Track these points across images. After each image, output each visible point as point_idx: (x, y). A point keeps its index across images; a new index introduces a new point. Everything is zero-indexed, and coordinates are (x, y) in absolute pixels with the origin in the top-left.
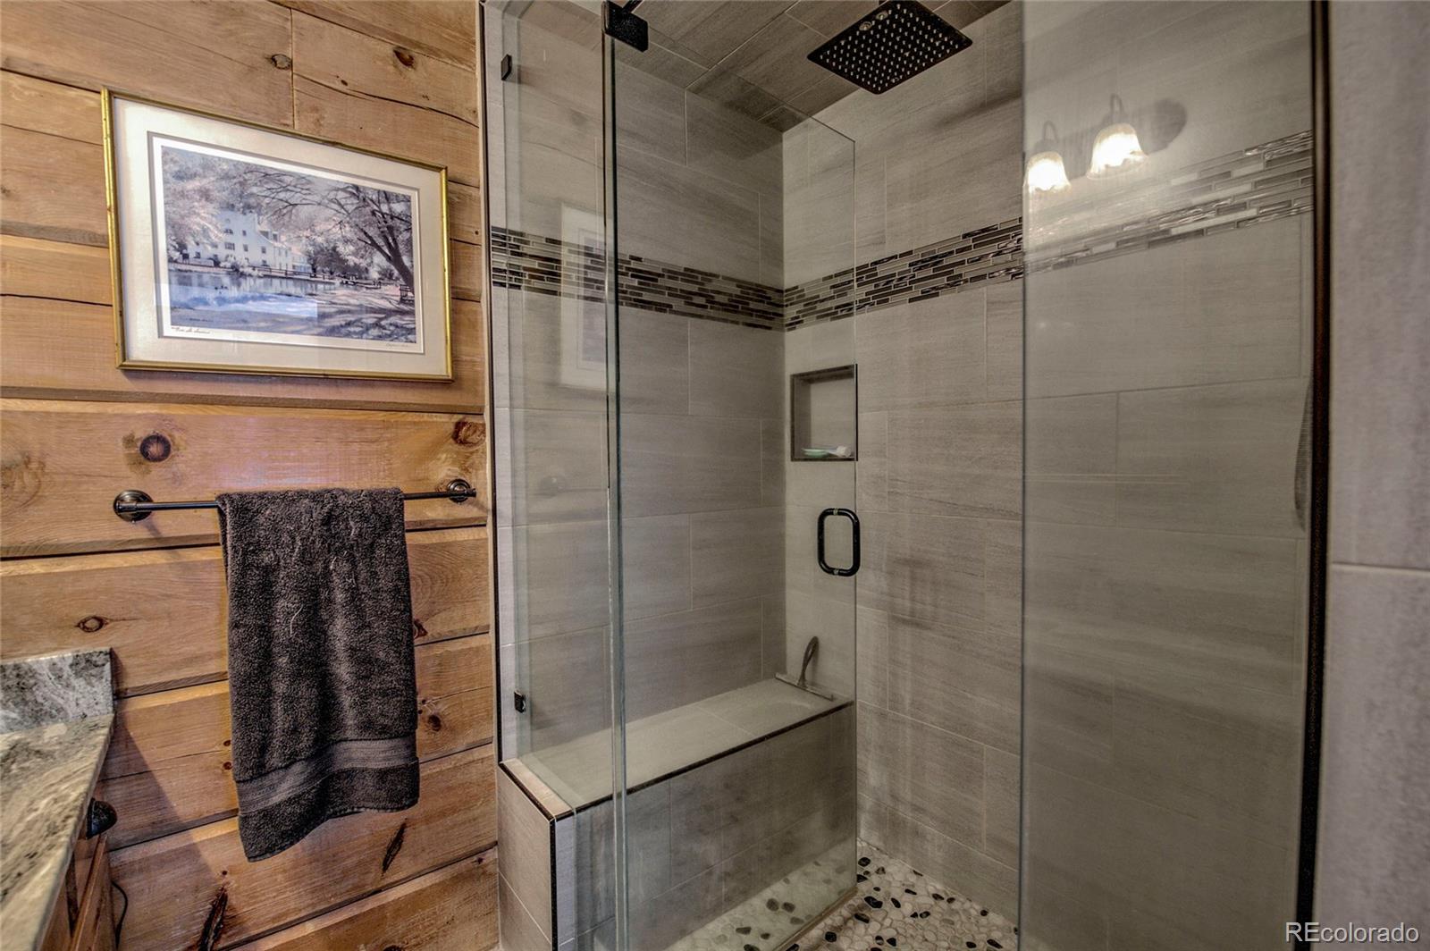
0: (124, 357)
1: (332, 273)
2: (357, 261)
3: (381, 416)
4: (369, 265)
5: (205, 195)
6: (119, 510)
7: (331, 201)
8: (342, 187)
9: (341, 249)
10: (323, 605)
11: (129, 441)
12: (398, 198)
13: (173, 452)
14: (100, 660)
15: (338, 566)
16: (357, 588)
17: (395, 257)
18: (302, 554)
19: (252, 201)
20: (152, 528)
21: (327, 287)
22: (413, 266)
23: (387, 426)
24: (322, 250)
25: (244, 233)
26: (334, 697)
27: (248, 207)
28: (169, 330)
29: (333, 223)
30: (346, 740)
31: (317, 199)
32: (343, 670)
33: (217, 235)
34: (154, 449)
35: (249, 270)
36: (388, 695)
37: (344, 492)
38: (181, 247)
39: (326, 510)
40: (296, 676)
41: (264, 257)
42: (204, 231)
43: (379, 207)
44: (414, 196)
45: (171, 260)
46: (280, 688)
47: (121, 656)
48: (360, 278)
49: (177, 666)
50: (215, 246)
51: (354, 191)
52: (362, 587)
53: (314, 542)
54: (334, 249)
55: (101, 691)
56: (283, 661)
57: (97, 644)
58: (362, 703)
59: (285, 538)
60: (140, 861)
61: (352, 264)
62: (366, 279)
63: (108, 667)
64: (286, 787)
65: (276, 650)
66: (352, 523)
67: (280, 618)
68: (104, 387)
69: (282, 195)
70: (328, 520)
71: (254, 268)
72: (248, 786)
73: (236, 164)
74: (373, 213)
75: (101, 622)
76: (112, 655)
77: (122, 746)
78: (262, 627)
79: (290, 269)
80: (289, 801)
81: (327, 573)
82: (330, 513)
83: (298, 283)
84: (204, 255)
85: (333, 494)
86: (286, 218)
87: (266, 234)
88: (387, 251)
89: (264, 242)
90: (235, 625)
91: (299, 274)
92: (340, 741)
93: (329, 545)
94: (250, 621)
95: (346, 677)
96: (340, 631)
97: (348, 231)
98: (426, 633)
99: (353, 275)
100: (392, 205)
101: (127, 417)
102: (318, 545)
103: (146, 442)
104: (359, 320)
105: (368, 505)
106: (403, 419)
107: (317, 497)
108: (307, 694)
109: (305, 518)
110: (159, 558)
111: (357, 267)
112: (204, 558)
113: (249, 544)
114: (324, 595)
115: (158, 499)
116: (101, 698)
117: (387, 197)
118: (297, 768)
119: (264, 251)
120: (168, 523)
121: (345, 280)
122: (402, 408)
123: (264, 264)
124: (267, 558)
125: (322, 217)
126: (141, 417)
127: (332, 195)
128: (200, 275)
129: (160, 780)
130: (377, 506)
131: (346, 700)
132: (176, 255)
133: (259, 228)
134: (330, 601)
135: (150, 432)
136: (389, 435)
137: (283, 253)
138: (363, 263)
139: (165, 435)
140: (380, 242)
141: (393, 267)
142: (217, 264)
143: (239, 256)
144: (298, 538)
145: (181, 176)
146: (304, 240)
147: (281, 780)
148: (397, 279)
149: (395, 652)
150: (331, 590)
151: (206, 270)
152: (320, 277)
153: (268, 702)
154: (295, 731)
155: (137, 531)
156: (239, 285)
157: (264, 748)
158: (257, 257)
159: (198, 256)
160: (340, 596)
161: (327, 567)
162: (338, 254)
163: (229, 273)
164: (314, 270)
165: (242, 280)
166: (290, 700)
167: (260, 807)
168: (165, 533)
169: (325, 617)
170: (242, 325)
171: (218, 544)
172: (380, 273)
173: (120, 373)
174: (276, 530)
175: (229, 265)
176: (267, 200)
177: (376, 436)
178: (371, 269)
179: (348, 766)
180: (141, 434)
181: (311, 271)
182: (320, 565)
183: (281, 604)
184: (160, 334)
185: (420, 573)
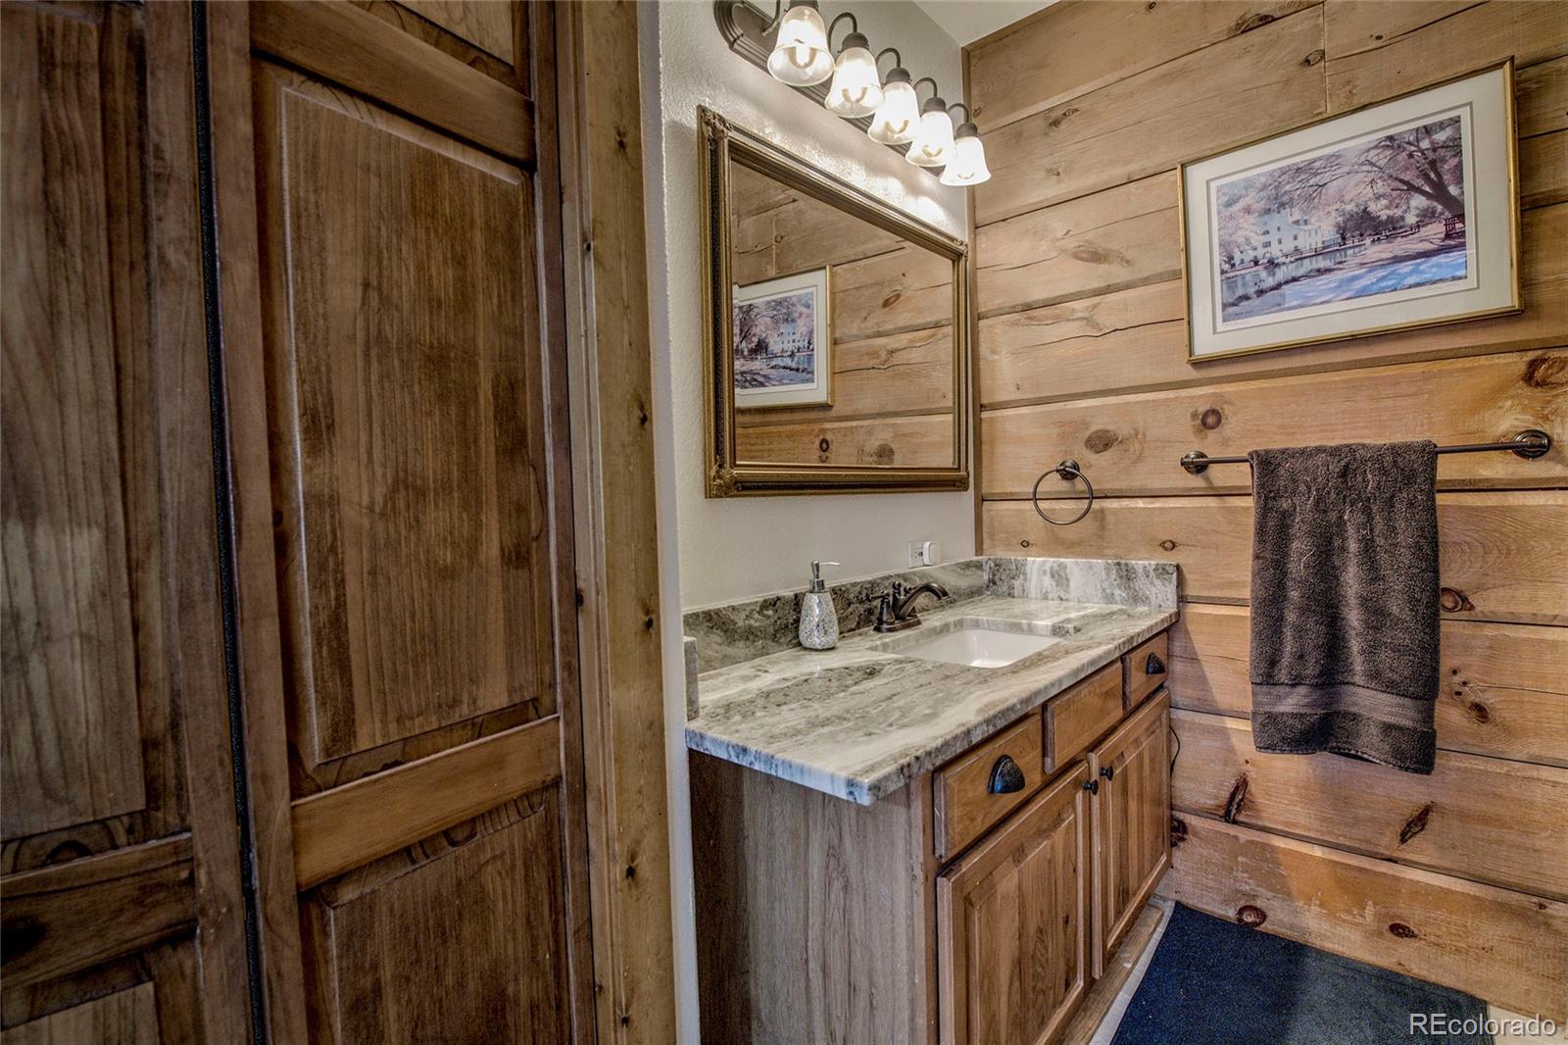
0: (1191, 353)
1: (1362, 235)
2: (1390, 213)
3: (1420, 367)
4: (1405, 212)
5: (1248, 210)
6: (1186, 465)
7: (1362, 164)
8: (1372, 145)
9: (1373, 208)
10: (1336, 552)
11: (1194, 415)
12: (1441, 126)
13: (1223, 421)
14: (1171, 569)
15: (1352, 519)
16: (1372, 540)
17: (1439, 192)
18: (1317, 503)
19: (1285, 199)
20: (1207, 480)
21: (1357, 250)
22: (1463, 193)
23: (1426, 377)
24: (1352, 216)
25: (1279, 229)
26: (1343, 639)
27: (1282, 205)
28: (1221, 326)
29: (1364, 185)
30: (1353, 684)
31: (1346, 169)
32: (1354, 618)
33: (1257, 240)
34: (1210, 420)
35: (1283, 260)
36: (1399, 651)
37: (1364, 446)
38: (1231, 258)
39: (1343, 463)
40: (1303, 611)
41: (1296, 243)
42: (1247, 240)
43: (1417, 146)
44: (1464, 113)
45: (1223, 272)
46: (1291, 616)
47: (1185, 570)
48: (1394, 229)
49: (1221, 587)
50: (1255, 249)
51: (1388, 143)
52: (1378, 539)
53: (1328, 493)
54: (1365, 210)
55: (1170, 591)
56: (1294, 594)
57: (1170, 559)
58: (1370, 651)
59: (1302, 488)
60: (1190, 723)
61: (1384, 218)
62: (1401, 227)
63: (1175, 575)
64: (1292, 702)
65: (1289, 584)
66: (1370, 476)
67: (1294, 556)
68: (1180, 378)
69: (1312, 182)
70: (1344, 473)
71: (1287, 256)
72: (1258, 688)
73: (1271, 174)
74: (1411, 156)
75: (1174, 545)
76: (1178, 567)
77: (1182, 635)
78: (1277, 561)
79: (1320, 245)
80: (1294, 716)
81: (1341, 523)
82: (1346, 467)
83: (1328, 256)
84: (1246, 260)
85: (1351, 449)
86: (1316, 200)
87: (1297, 222)
88: (1427, 189)
89: (1295, 230)
90: (1257, 557)
91: (1328, 247)
92: (1348, 683)
93: (1345, 497)
94: (1268, 555)
95: (1356, 624)
96: (1352, 580)
97: (1381, 187)
98: (1472, 608)
99: (1389, 229)
100: (1434, 137)
101: (1192, 398)
102: (1333, 495)
103: (1206, 415)
104: (1393, 273)
105: (1389, 459)
106: (1449, 367)
107: (1335, 452)
108: (1315, 630)
109: (1322, 470)
110: (1212, 502)
111: (1390, 220)
112: (1244, 505)
113: (1271, 492)
114: (1337, 542)
115: (1211, 456)
116: (1170, 596)
117: (1428, 130)
118: (1302, 690)
119: (1295, 238)
120: (1219, 475)
121: (1376, 237)
122: (1449, 354)
123: (1296, 249)
124: (1285, 504)
125: (1352, 184)
126: (1202, 396)
127: (1363, 159)
128: (1243, 277)
129: (1205, 669)
130: (1399, 459)
131: (1355, 646)
132: (1226, 267)
133: (1291, 219)
134: (1343, 549)
135: (1208, 408)
136: (1430, 387)
137: (1313, 232)
138: (1398, 212)
139: (1218, 408)
140: (1419, 182)
141: (1435, 204)
142: (1256, 263)
143: (1275, 251)
144: (1313, 488)
145: (1229, 204)
146: (1334, 214)
147: (1288, 695)
148: (1442, 214)
149: (1412, 610)
150: (1344, 540)
151: (1248, 271)
152: (1349, 243)
153: (1280, 626)
154: (1301, 657)
155: (1196, 481)
156: (1274, 275)
157: (1273, 663)
158: (1289, 246)
159: (1242, 262)
160: (1353, 546)
161: (1341, 517)
162: (1369, 214)
163: (1266, 268)
164: (1344, 239)
165: (1277, 270)
166: (1300, 632)
167: (1267, 709)
168: (1217, 483)
169: (1337, 563)
170: (1278, 308)
171: (1250, 495)
172: (1418, 216)
173: (1189, 367)
174: (1295, 481)
175: (1266, 260)
176: (1298, 192)
177: (1412, 390)
178: (1407, 216)
179: (1353, 709)
180: (1202, 409)
181: (1340, 240)
182: (1333, 516)
183: (1295, 545)
184: (1215, 332)
185: (1468, 539)
